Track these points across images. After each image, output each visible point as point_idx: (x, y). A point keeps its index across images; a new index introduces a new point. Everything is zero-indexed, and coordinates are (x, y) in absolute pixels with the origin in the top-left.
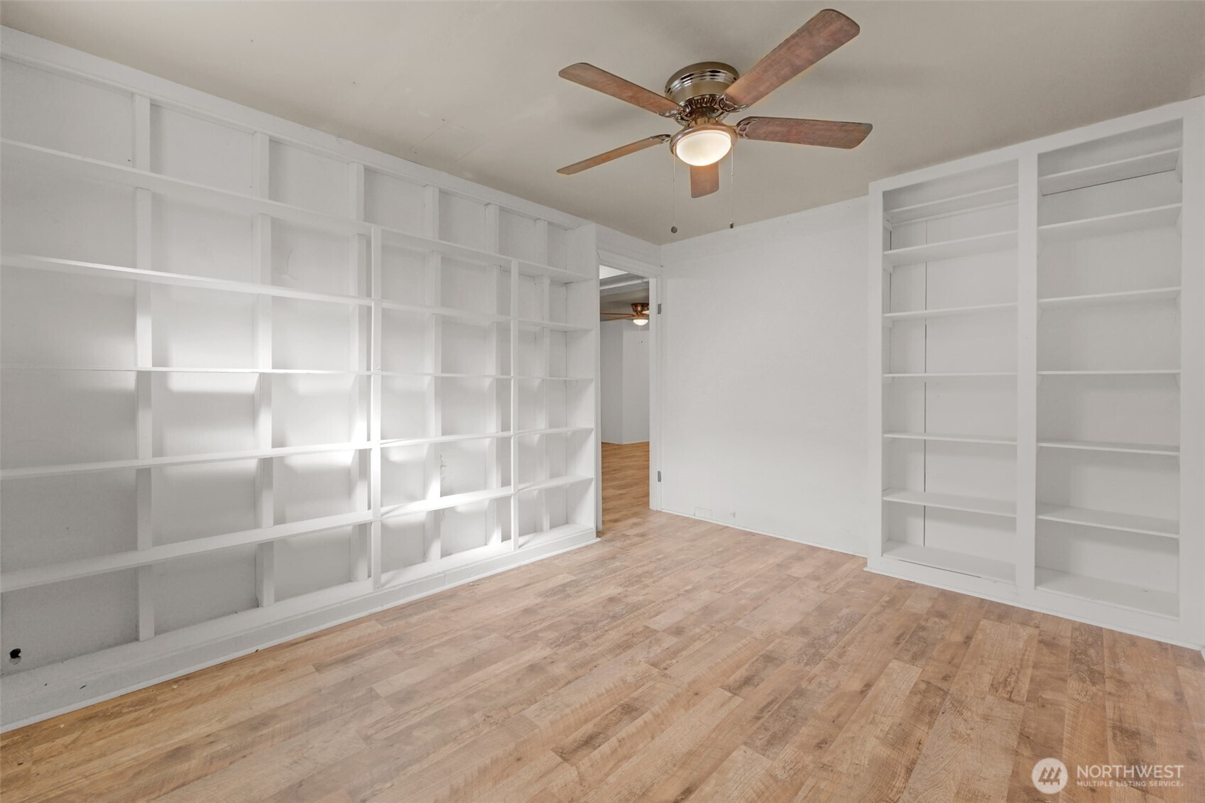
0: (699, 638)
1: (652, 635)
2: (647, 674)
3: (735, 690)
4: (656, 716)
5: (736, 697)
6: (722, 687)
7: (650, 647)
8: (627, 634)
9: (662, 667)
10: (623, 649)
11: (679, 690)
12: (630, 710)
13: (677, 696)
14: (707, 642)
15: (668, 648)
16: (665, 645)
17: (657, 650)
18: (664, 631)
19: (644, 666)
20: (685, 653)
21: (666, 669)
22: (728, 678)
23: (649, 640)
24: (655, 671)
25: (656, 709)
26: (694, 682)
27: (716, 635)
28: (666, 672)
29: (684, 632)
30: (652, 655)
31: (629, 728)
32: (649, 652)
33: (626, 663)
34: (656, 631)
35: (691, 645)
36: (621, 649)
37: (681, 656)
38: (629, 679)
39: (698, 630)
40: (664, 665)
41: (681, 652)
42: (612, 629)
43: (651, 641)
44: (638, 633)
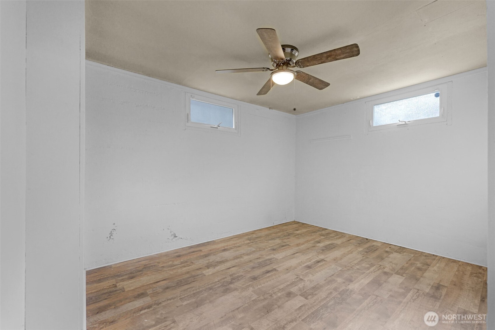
0: (280, 290)
1: (303, 293)
2: (304, 276)
3: (275, 270)
4: (301, 265)
5: (275, 268)
6: (278, 271)
7: (304, 287)
8: (316, 294)
9: (298, 279)
10: (316, 287)
11: (293, 271)
12: (309, 267)
13: (294, 269)
14: (277, 288)
15: (296, 286)
16: (296, 287)
17: (301, 285)
18: (297, 295)
19: (306, 279)
20: (288, 283)
21: (297, 278)
22: (275, 273)
23: (305, 291)
24: (301, 277)
25: (301, 267)
26: (287, 273)
27: (271, 291)
28: (297, 277)
29: (286, 294)
30: (303, 283)
31: (309, 263)
32: (304, 285)
33: (313, 281)
34: (301, 296)
35: (285, 287)
36: (317, 287)
37: (290, 282)
38: (311, 275)
39: (279, 294)
40: (297, 279)
41: (290, 284)
42: (325, 299)
43: (303, 290)
44: (311, 295)
